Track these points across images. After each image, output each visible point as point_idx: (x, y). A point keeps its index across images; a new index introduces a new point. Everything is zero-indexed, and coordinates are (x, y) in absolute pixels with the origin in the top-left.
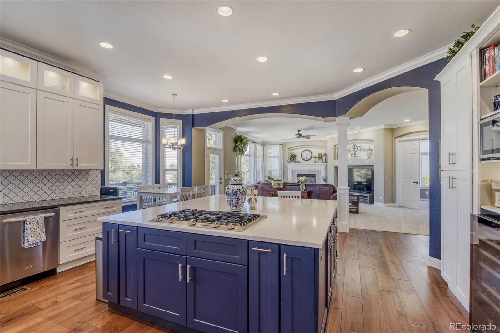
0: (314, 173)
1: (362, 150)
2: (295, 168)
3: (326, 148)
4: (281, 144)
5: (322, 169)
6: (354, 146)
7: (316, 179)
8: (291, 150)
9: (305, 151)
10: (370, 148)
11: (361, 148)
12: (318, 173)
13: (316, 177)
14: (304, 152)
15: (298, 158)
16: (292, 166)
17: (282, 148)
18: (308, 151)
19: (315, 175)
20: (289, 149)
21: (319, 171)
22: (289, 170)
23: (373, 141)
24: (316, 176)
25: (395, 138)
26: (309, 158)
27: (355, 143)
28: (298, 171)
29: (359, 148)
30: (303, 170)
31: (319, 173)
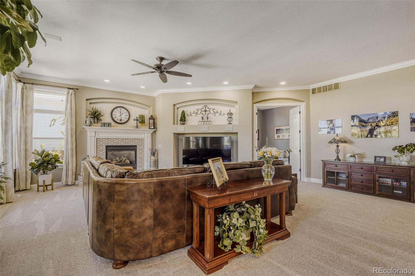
0: (134, 144)
1: (217, 114)
2: (101, 136)
3: (151, 108)
4: (72, 89)
5: (147, 137)
6: (204, 108)
7: (138, 153)
8: (90, 103)
9: (119, 109)
10: (231, 111)
11: (215, 111)
12: (141, 143)
13: (138, 151)
14: (116, 110)
15: (106, 118)
16: (95, 132)
17: (73, 96)
18: (122, 109)
19: (136, 146)
20: (87, 100)
21: (142, 140)
22: (89, 138)
23: (236, 103)
24: (138, 148)
25: (253, 104)
26: (124, 120)
27: (206, 104)
28: (106, 140)
29: (212, 111)
30: (116, 139)
31: (143, 145)
